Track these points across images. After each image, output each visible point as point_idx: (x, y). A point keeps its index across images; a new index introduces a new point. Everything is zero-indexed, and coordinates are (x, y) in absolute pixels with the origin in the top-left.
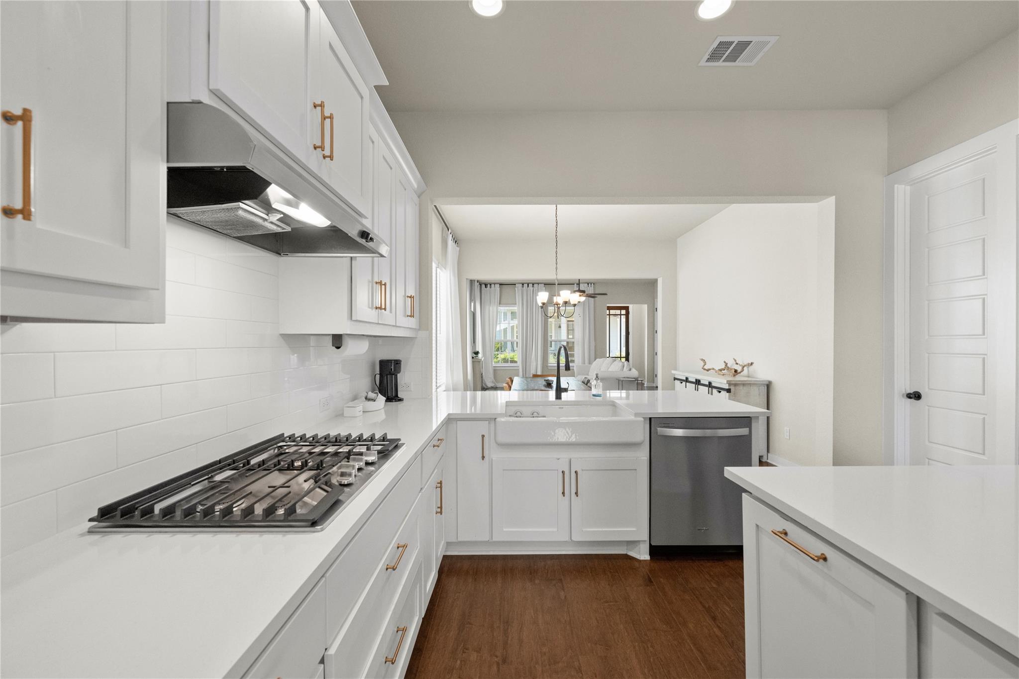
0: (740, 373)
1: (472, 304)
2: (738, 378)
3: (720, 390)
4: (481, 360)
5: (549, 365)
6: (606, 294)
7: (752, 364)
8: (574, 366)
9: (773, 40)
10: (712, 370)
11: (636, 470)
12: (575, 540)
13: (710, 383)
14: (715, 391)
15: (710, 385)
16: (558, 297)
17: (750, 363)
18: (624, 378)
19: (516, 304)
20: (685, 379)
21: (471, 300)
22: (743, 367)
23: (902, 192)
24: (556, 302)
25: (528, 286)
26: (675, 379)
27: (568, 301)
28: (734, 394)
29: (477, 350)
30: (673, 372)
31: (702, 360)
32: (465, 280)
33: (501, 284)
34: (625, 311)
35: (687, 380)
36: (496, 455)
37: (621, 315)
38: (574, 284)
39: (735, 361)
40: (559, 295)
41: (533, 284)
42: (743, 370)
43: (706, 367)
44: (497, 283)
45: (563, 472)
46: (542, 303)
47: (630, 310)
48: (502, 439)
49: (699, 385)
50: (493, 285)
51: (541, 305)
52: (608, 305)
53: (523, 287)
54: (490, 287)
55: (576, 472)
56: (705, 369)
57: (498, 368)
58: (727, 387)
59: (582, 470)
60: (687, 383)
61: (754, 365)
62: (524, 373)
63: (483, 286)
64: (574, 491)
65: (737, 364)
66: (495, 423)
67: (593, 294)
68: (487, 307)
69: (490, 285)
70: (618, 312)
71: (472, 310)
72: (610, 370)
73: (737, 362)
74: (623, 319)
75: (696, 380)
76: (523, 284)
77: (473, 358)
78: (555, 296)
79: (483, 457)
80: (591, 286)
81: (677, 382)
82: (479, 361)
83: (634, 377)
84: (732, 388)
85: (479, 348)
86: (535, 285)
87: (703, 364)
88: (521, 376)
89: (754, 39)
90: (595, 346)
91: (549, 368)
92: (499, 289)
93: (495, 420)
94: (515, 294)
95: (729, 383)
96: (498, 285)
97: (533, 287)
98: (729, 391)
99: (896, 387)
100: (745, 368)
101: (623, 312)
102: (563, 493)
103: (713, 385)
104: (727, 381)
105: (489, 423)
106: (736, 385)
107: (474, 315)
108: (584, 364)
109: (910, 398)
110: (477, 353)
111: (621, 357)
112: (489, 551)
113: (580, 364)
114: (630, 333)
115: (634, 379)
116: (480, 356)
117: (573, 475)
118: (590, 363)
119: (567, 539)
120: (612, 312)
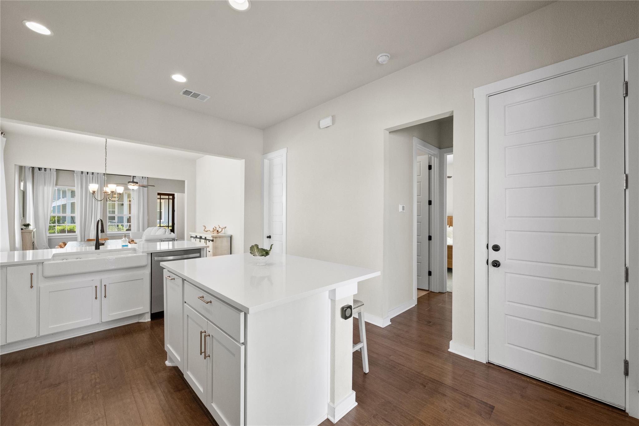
0: (220, 232)
1: (22, 184)
2: (220, 234)
3: (209, 240)
4: (33, 230)
5: (108, 233)
6: (154, 186)
7: (226, 227)
8: (130, 233)
9: (209, 97)
10: (209, 231)
11: (143, 279)
12: (104, 321)
13: (205, 238)
14: (207, 241)
15: (205, 239)
16: (107, 188)
17: (225, 227)
18: (166, 238)
19: (75, 186)
20: (195, 236)
21: (20, 181)
22: (222, 229)
23: (266, 161)
24: (106, 191)
26: (191, 237)
27: (114, 191)
28: (215, 242)
29: (27, 222)
30: (190, 233)
31: (204, 226)
32: (13, 166)
33: (58, 171)
34: (172, 196)
35: (196, 237)
36: (43, 285)
37: (169, 199)
39: (219, 226)
40: (107, 186)
42: (222, 231)
43: (206, 230)
44: (53, 169)
45: (96, 287)
46: (92, 191)
47: (176, 196)
48: (47, 273)
49: (201, 239)
50: (48, 171)
51: (92, 192)
52: (158, 192)
54: (45, 172)
55: (105, 286)
56: (205, 231)
57: (53, 237)
58: (212, 239)
59: (109, 284)
60: (196, 239)
61: (226, 228)
62: (83, 239)
63: (36, 171)
64: (103, 295)
65: (220, 228)
66: (42, 266)
67: (146, 185)
68: (41, 188)
69: (45, 170)
70: (167, 197)
71: (22, 189)
72: (156, 234)
73: (220, 227)
74: (171, 201)
75: (200, 237)
77: (22, 229)
78: (105, 187)
79: (32, 287)
80: (145, 179)
81: (192, 238)
82: (30, 232)
83: (172, 238)
84: (214, 239)
85: (30, 220)
87: (204, 228)
88: (80, 241)
89: (201, 94)
90: (148, 219)
91: (108, 235)
92: (55, 174)
93: (42, 264)
94: (74, 179)
95: (213, 237)
96: (55, 171)
97: (93, 174)
98: (213, 241)
99: (264, 235)
100: (223, 230)
101: (171, 197)
102: (96, 298)
103: (207, 238)
104: (212, 236)
105: (37, 266)
106: (216, 238)
107: (24, 194)
108: (139, 231)
109: (268, 238)
110: (27, 225)
111: (168, 226)
112: (37, 344)
113: (136, 231)
114: (175, 211)
115: (172, 239)
116: (31, 228)
117: (103, 287)
118: (144, 230)
119: (98, 322)
120: (162, 197)
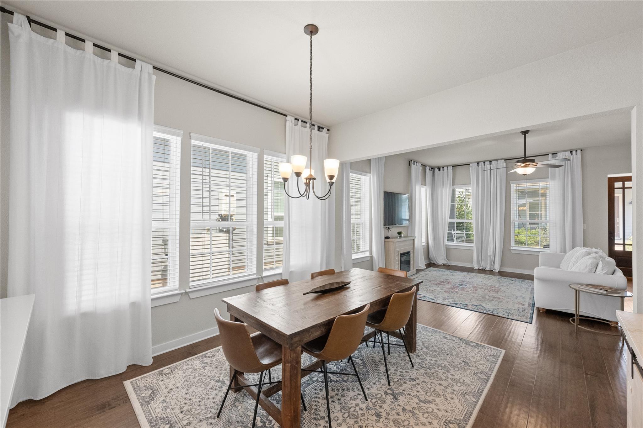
25: (484, 165)
33: (454, 166)
38: (548, 155)
41: (490, 162)
44: (450, 166)
50: (445, 168)
52: (609, 176)
53: (478, 166)
54: (443, 170)
62: (480, 255)
63: (436, 170)
69: (443, 168)
76: (478, 163)
86: (493, 162)
92: (451, 170)
94: (470, 174)
96: (451, 167)
97: (490, 164)
